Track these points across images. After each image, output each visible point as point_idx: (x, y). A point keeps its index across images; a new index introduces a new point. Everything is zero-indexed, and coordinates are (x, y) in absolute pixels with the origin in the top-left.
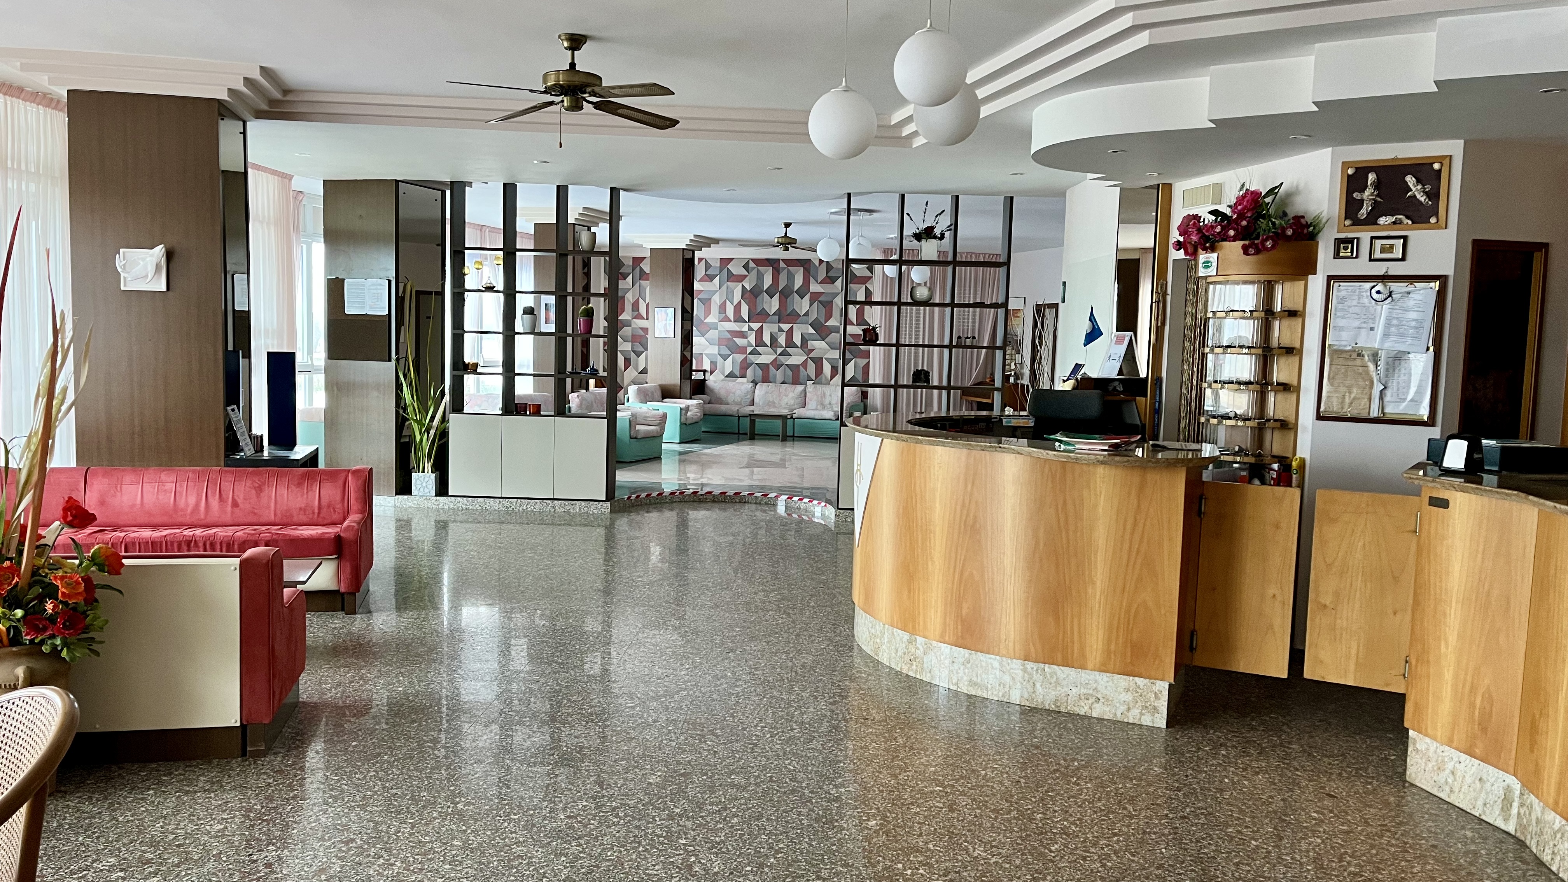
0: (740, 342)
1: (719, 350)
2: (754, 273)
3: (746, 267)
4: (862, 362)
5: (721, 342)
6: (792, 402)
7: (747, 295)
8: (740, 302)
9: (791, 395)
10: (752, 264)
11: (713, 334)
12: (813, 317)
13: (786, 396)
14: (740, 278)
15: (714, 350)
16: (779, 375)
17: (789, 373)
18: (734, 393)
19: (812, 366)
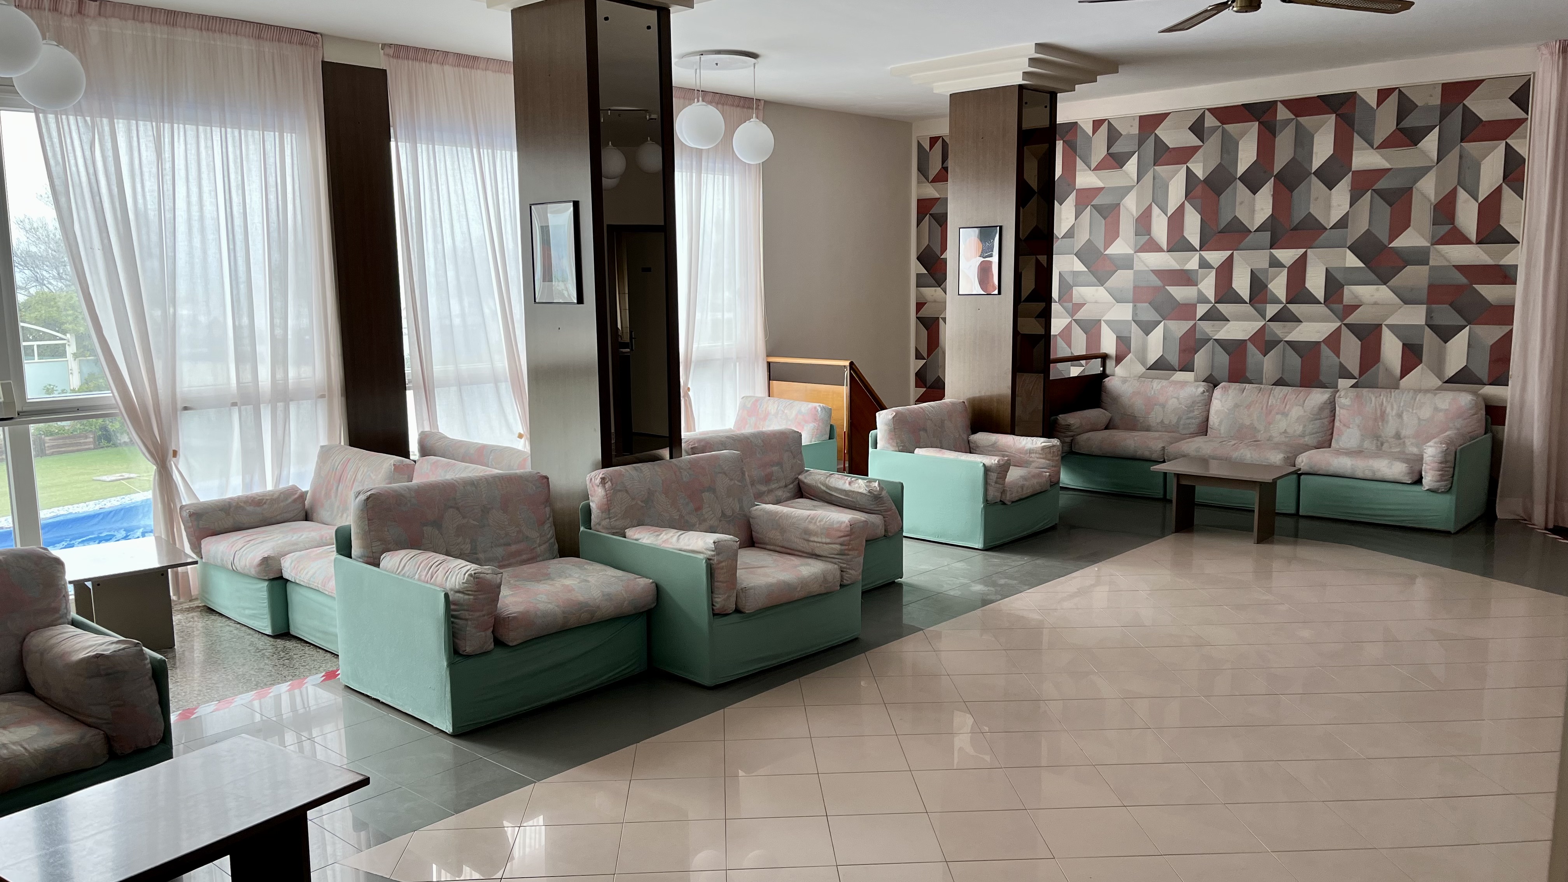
0: (1180, 293)
1: (1135, 314)
2: (1213, 143)
3: (1197, 129)
4: (1491, 334)
5: (1139, 295)
6: (1299, 429)
7: (1198, 190)
8: (1182, 206)
9: (1296, 412)
10: (1210, 121)
11: (1122, 279)
12: (1360, 226)
13: (1285, 414)
14: (1183, 155)
15: (1124, 312)
16: (1269, 364)
17: (1295, 361)
18: (1163, 406)
19: (1351, 347)
